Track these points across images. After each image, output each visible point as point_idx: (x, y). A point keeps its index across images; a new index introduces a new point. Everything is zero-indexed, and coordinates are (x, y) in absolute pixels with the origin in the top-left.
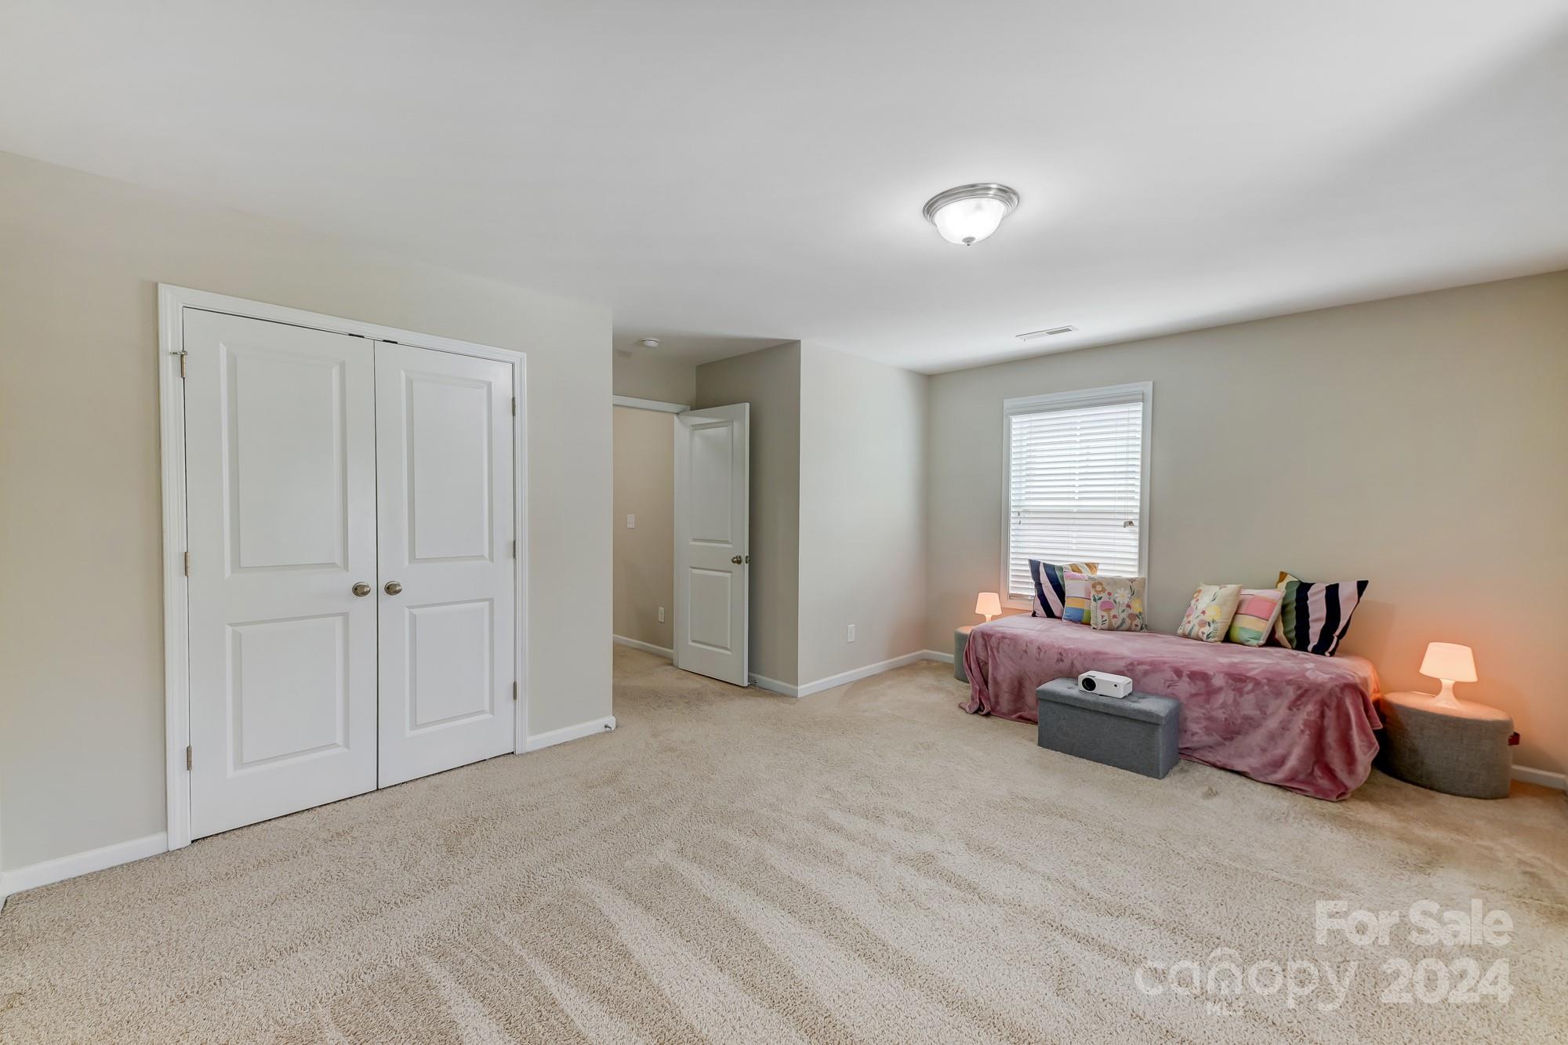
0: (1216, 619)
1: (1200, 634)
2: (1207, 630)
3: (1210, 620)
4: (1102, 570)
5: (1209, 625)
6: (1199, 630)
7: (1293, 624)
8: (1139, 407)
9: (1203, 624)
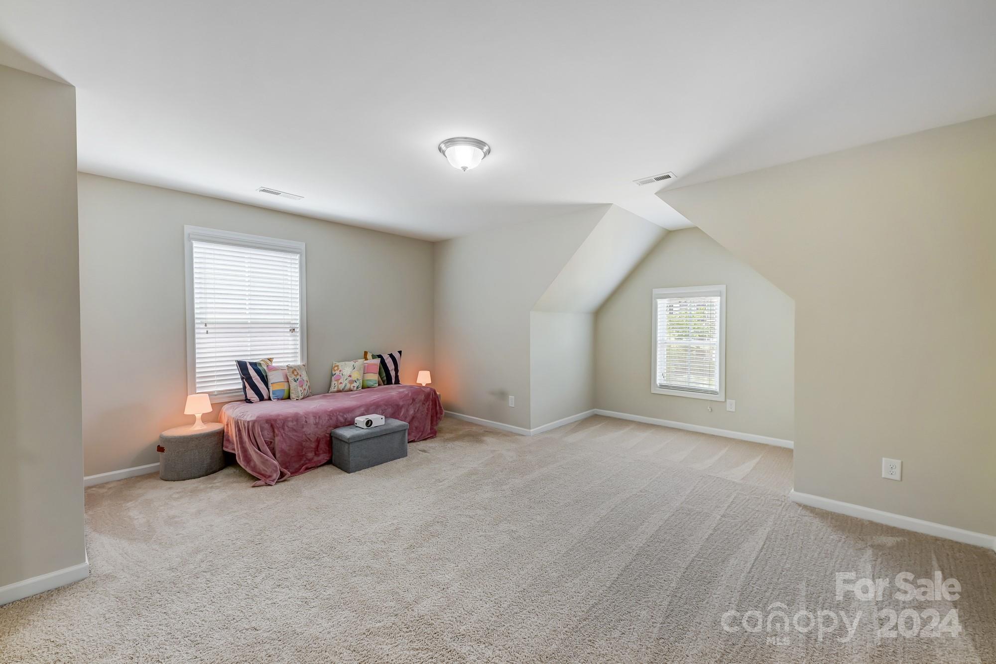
0: (358, 378)
1: (352, 387)
2: (355, 385)
3: (356, 379)
4: (275, 362)
5: (356, 382)
6: (350, 386)
7: (384, 374)
8: (297, 257)
9: (351, 382)
